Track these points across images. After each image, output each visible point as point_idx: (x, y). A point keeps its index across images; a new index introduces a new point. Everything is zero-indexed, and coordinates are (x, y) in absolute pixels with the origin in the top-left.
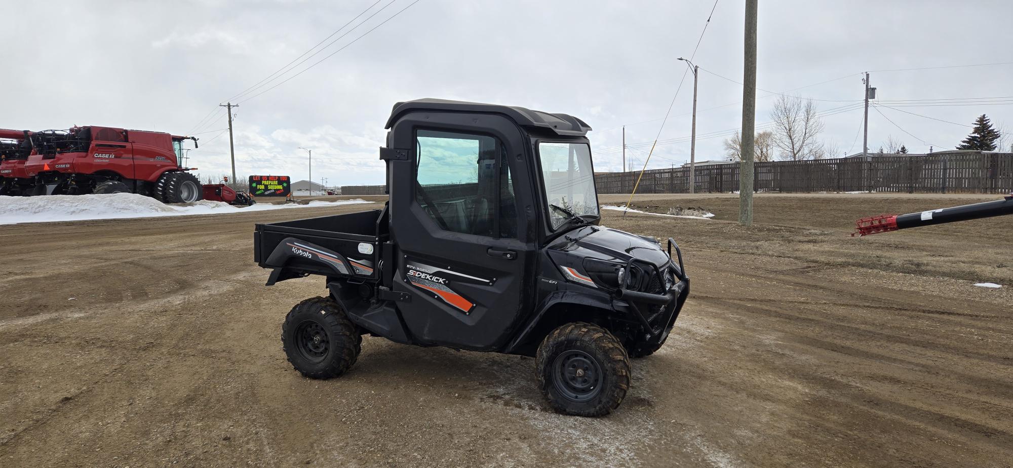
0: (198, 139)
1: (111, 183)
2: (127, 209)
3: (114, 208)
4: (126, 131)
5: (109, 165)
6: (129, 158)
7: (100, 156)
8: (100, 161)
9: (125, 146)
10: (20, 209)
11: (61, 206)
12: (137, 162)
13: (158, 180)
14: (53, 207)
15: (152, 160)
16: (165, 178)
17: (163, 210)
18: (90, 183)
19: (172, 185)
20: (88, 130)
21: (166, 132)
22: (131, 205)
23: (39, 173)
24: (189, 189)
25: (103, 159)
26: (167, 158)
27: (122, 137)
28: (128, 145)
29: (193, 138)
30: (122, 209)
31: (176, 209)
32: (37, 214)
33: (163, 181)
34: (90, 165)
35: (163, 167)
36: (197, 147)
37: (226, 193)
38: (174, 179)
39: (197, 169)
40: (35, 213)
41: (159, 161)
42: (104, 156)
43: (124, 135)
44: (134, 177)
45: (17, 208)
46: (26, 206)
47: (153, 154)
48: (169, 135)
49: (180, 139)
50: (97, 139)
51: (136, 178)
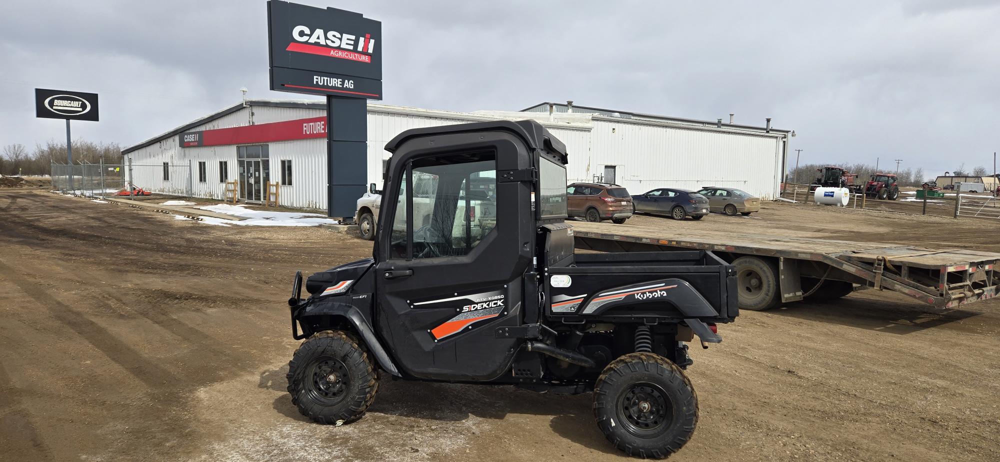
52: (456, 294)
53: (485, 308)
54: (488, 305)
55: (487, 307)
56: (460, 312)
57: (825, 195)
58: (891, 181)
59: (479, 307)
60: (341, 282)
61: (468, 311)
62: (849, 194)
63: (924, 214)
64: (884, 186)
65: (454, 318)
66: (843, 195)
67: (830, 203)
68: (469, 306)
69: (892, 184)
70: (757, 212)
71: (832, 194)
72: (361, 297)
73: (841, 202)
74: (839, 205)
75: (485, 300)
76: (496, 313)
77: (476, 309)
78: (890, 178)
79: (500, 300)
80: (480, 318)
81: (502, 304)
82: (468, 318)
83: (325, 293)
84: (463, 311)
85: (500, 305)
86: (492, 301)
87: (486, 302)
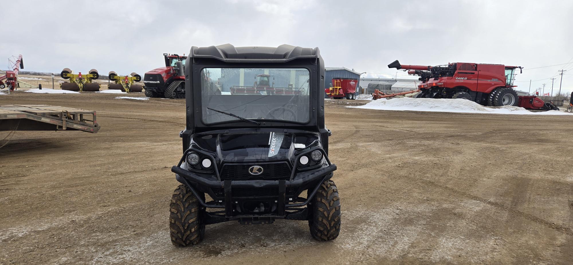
0: (523, 68)
1: (461, 93)
2: (458, 107)
3: (452, 106)
4: (476, 65)
5: (462, 83)
6: (476, 80)
7: (459, 78)
8: (458, 81)
9: (474, 73)
10: (410, 104)
11: (427, 103)
12: (479, 82)
13: (491, 93)
14: (424, 104)
15: (489, 81)
16: (496, 91)
17: (479, 109)
18: (453, 93)
19: (498, 96)
20: (456, 65)
21: (502, 64)
22: (461, 105)
23: (431, 87)
24: (510, 99)
25: (460, 80)
26: (500, 80)
27: (474, 68)
28: (476, 72)
29: (520, 67)
30: (456, 107)
31: (487, 110)
32: (416, 107)
33: (494, 93)
34: (452, 84)
35: (495, 85)
36: (521, 72)
37: (535, 102)
38: (500, 92)
39: (517, 86)
40: (415, 106)
41: (494, 81)
42: (461, 78)
43: (475, 67)
44: (477, 90)
45: (409, 103)
46: (412, 103)
47: (490, 78)
48: (503, 66)
49: (512, 68)
50: (460, 69)
51: (477, 91)
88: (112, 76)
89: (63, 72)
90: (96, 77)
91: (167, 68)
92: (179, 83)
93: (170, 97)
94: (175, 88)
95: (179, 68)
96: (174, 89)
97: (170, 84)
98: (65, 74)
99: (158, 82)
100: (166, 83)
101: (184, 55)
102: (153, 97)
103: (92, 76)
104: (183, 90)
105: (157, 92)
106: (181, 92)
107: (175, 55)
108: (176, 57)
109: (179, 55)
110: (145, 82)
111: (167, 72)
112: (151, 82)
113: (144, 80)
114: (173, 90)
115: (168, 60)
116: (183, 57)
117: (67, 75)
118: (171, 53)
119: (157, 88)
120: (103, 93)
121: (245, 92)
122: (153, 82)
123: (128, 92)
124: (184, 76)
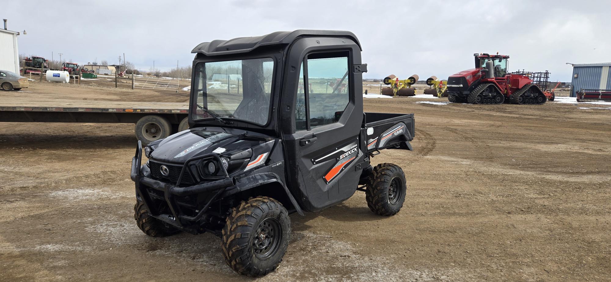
52: (337, 149)
53: (350, 154)
54: (351, 152)
55: (350, 153)
56: (339, 160)
57: (54, 76)
58: (76, 67)
59: (347, 154)
60: (259, 156)
61: (342, 159)
62: (69, 75)
63: (116, 87)
64: (72, 70)
65: (336, 165)
66: (66, 76)
67: (57, 82)
68: (342, 155)
69: (76, 69)
70: (27, 88)
71: (58, 75)
72: (278, 165)
73: (65, 80)
74: (64, 82)
75: (349, 149)
76: (354, 156)
77: (346, 156)
78: (75, 66)
79: (355, 147)
80: (348, 161)
81: (356, 150)
82: (342, 163)
83: (248, 168)
84: (340, 159)
85: (356, 151)
86: (352, 149)
87: (349, 150)
88: (430, 81)
89: (386, 79)
90: (413, 82)
91: (476, 69)
92: (486, 87)
93: (473, 102)
94: (481, 92)
95: (487, 70)
96: (479, 93)
97: (476, 88)
98: (387, 80)
99: (462, 86)
100: (471, 87)
101: (497, 54)
102: (456, 102)
103: (410, 82)
104: (490, 95)
105: (458, 97)
106: (488, 97)
107: (484, 54)
108: (486, 56)
109: (490, 54)
110: (448, 86)
111: (474, 74)
112: (453, 86)
113: (447, 84)
114: (478, 95)
115: (479, 60)
116: (496, 56)
117: (388, 81)
118: (480, 53)
119: (459, 92)
120: (416, 98)
121: (600, 97)
122: (455, 85)
123: (439, 97)
124: (493, 78)
